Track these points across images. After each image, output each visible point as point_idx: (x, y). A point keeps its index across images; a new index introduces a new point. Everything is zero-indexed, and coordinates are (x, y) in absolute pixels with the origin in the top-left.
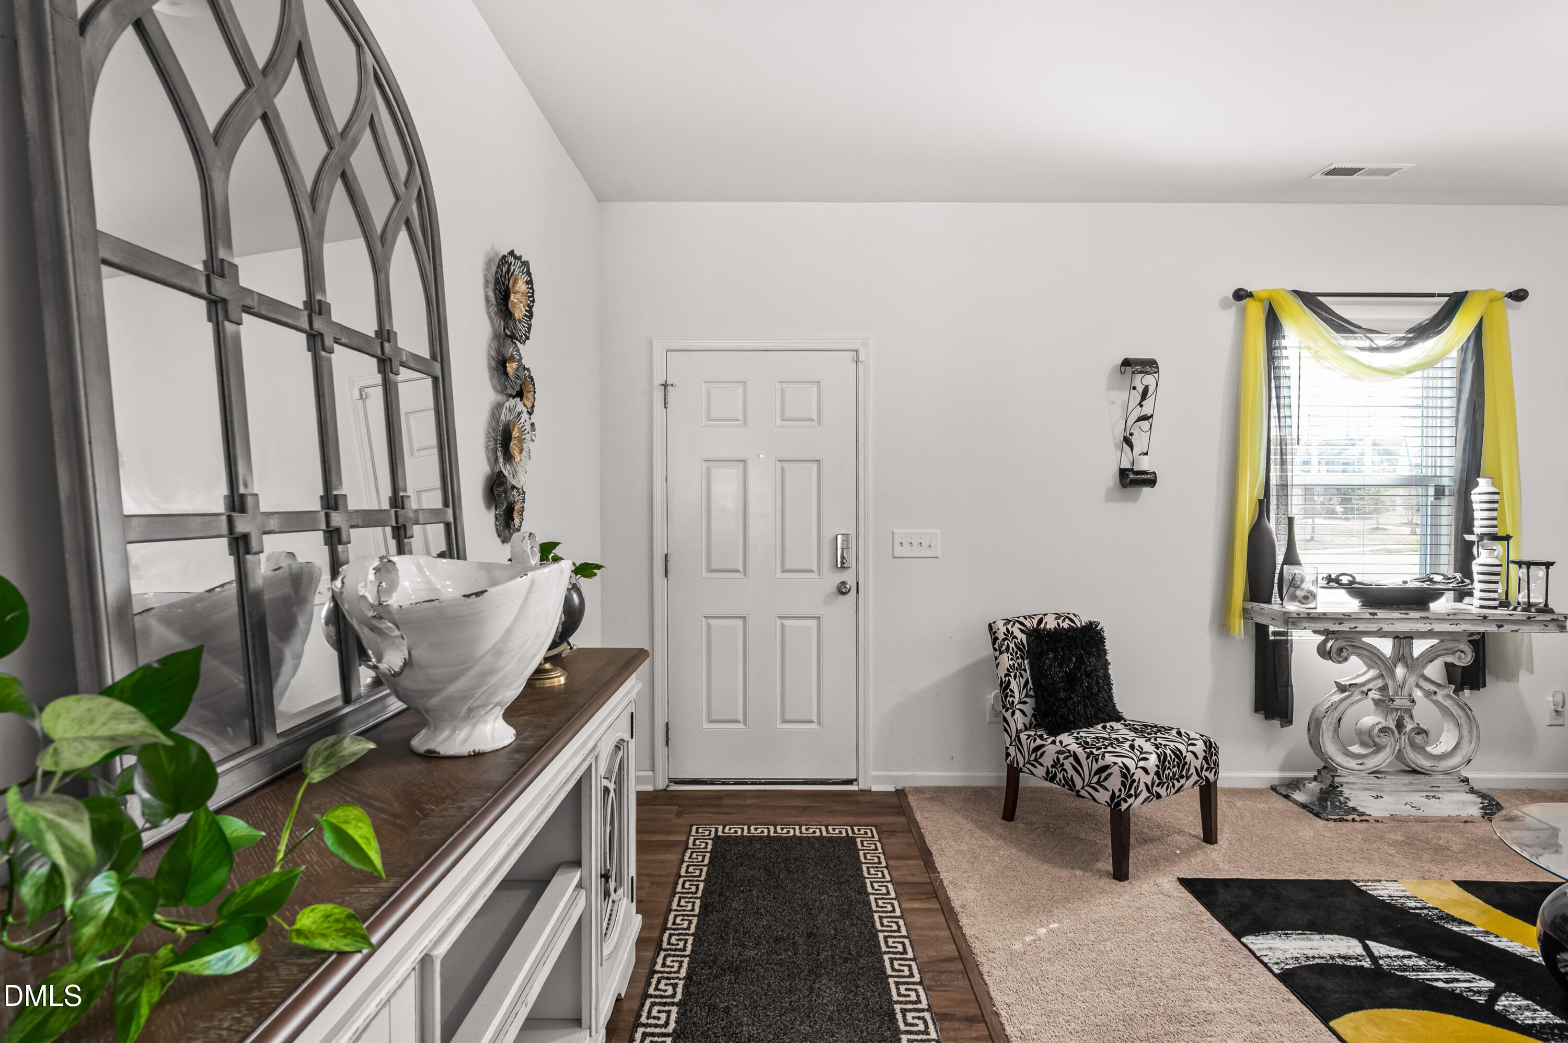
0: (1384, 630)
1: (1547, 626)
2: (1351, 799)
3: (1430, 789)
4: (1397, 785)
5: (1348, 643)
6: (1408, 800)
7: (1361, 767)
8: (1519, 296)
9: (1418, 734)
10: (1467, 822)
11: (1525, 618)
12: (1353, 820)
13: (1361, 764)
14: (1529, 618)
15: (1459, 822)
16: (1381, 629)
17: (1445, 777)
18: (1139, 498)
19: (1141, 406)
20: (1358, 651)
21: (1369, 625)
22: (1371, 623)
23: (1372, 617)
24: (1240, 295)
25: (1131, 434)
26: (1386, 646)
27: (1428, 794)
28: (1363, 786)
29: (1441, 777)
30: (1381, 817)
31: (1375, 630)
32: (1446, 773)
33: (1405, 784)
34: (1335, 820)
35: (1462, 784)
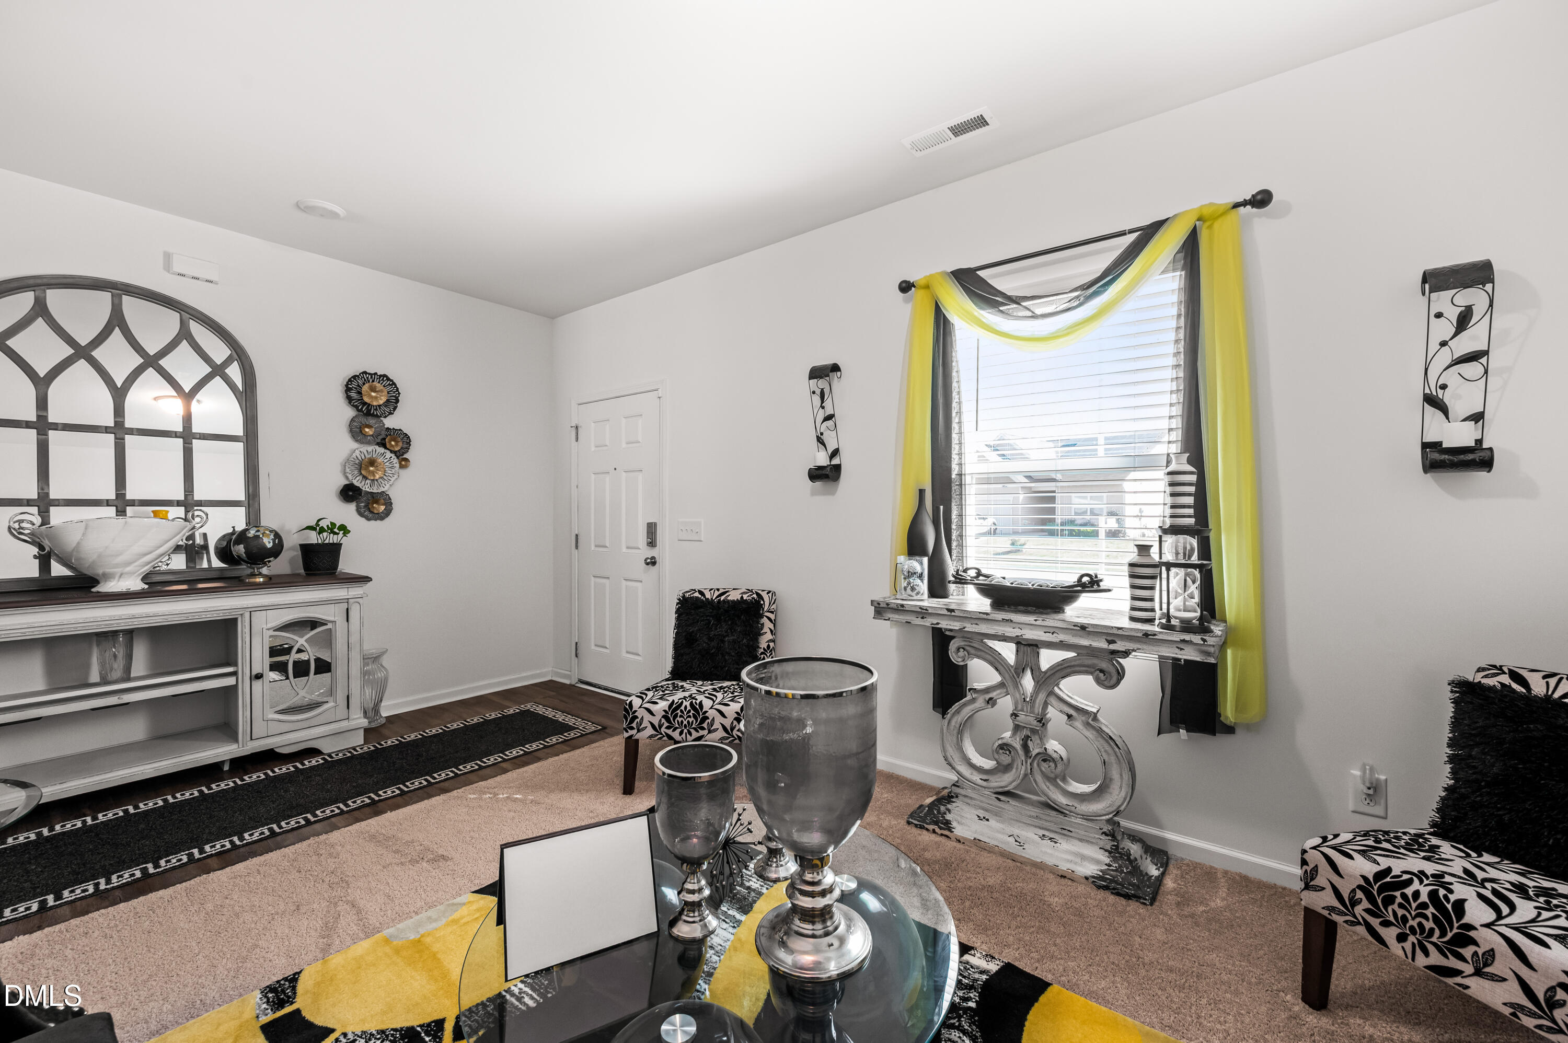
0: (966, 629)
1: (1182, 649)
2: (952, 811)
3: (1060, 831)
4: (1021, 814)
5: (966, 643)
6: (1016, 831)
7: (984, 784)
8: (1262, 200)
9: (1044, 760)
10: (1065, 877)
11: (1140, 635)
12: (934, 831)
13: (985, 780)
14: (1146, 635)
15: (1054, 874)
16: (964, 628)
17: (1085, 823)
18: (836, 490)
19: (823, 408)
20: (979, 653)
21: (951, 623)
22: (954, 621)
23: (949, 613)
24: (906, 287)
25: (822, 434)
26: (1008, 652)
27: (1047, 833)
28: (981, 804)
29: (1079, 821)
30: (963, 837)
31: (957, 628)
32: (1087, 818)
33: (1030, 816)
34: (916, 826)
35: (1103, 837)
